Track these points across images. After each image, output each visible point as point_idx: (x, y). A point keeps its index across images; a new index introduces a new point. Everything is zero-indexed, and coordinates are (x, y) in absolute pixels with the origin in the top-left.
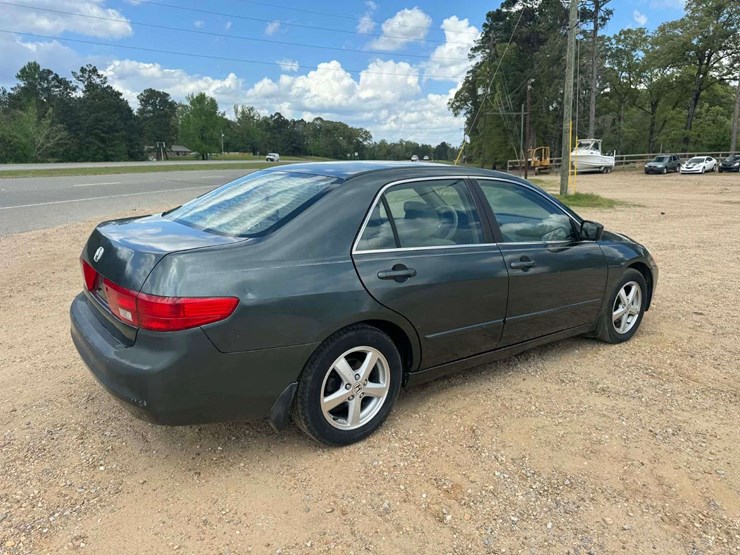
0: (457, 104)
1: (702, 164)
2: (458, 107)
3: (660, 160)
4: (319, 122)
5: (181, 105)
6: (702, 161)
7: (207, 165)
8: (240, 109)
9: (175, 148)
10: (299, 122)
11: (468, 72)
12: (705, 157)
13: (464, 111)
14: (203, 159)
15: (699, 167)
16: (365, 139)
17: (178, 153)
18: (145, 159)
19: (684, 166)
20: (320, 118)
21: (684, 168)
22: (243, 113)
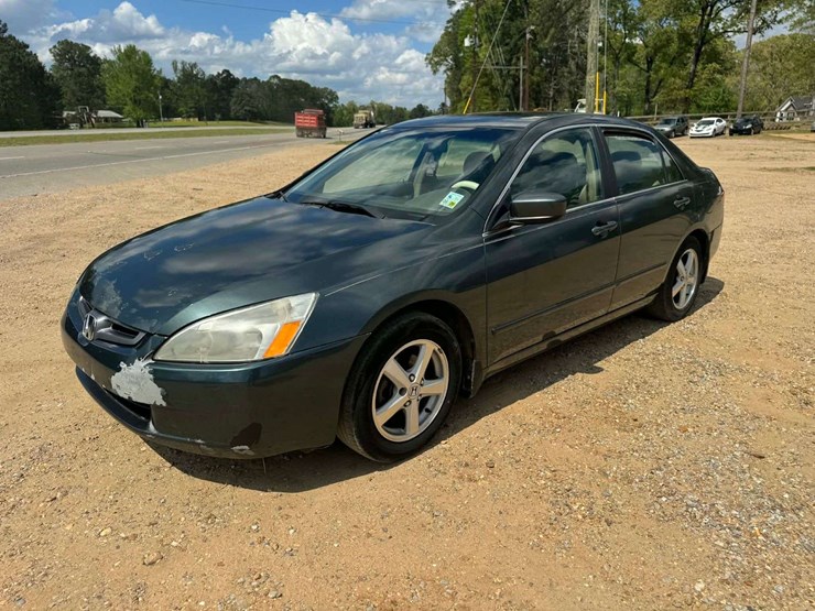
0: (436, 59)
1: (713, 127)
2: (438, 63)
3: (667, 122)
4: (276, 81)
5: (106, 61)
6: (712, 123)
7: (142, 134)
8: (180, 66)
9: (102, 113)
10: (251, 80)
11: (448, 22)
12: (715, 119)
13: (443, 68)
14: (138, 126)
15: (709, 130)
16: (331, 101)
17: (106, 119)
18: (66, 127)
19: (694, 128)
20: (276, 77)
21: (693, 131)
22: (183, 70)
